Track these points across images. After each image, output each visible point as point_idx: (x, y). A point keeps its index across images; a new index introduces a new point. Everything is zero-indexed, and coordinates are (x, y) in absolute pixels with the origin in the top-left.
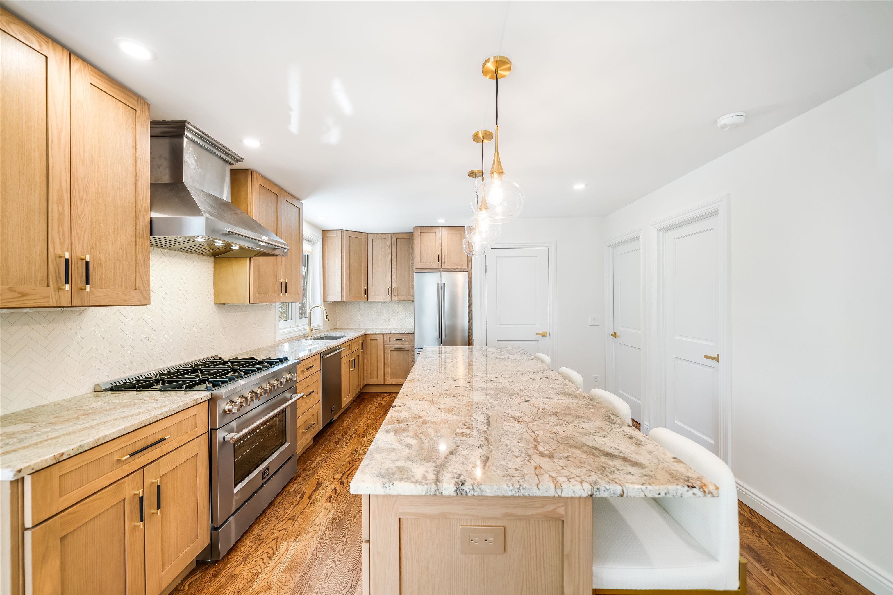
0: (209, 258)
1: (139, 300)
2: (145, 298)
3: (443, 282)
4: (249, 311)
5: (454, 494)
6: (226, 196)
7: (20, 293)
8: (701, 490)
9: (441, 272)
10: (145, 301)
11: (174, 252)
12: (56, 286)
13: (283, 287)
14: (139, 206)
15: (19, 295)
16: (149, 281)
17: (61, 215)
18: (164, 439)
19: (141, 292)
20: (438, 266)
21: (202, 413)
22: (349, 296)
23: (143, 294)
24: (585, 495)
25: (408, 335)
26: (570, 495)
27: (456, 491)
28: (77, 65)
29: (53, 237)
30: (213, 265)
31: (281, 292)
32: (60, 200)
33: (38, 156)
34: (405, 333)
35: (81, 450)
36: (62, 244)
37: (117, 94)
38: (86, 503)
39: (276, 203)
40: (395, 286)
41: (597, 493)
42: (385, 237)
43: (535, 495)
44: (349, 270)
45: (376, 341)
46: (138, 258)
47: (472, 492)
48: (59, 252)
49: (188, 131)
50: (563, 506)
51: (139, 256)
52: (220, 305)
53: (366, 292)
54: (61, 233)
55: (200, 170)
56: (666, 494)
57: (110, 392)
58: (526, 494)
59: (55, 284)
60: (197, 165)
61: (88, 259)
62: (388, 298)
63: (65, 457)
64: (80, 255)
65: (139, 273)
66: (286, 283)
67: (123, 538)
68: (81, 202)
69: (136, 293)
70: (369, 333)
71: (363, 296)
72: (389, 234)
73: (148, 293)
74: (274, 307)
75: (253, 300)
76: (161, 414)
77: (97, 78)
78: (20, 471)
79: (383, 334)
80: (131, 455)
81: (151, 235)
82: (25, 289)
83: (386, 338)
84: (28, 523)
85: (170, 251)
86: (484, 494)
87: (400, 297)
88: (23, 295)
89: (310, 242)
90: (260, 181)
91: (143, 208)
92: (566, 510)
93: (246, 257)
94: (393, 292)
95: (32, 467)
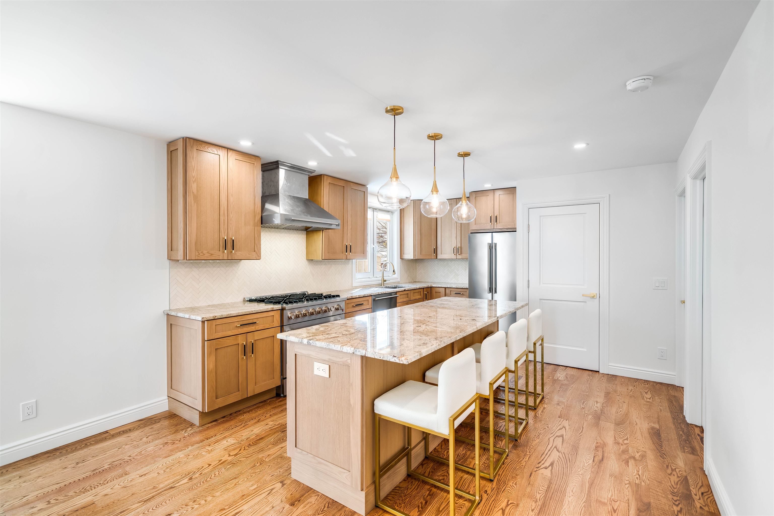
0: (303, 232)
1: (255, 257)
2: (258, 256)
3: (494, 242)
4: (331, 265)
5: (307, 343)
6: (305, 195)
7: (211, 254)
8: (398, 359)
9: (492, 232)
10: (258, 258)
11: (282, 230)
12: (222, 251)
13: (348, 249)
14: (256, 210)
15: (210, 255)
16: (260, 248)
17: (224, 220)
18: (256, 323)
19: (256, 253)
20: (491, 227)
21: (277, 315)
22: (420, 255)
23: (257, 254)
24: (351, 352)
25: (466, 289)
26: (346, 351)
27: (307, 342)
28: (230, 153)
29: (221, 230)
30: (305, 236)
31: (347, 252)
32: (224, 214)
33: (217, 197)
34: (463, 288)
35: (222, 317)
36: (224, 233)
37: (246, 160)
38: (224, 339)
39: (343, 192)
40: (460, 246)
41: (356, 352)
42: (451, 202)
43: (333, 349)
44: (420, 233)
45: (439, 294)
46: (255, 236)
47: (312, 344)
48: (223, 236)
49: (281, 165)
50: (350, 359)
51: (256, 235)
52: (310, 260)
53: (435, 251)
54: (224, 228)
55: (289, 184)
56: (383, 358)
57: (249, 302)
58: (330, 348)
59: (222, 250)
60: (287, 182)
61: (233, 239)
62: (453, 257)
63: (217, 318)
64: (231, 237)
65: (256, 244)
66: (351, 246)
67: (238, 361)
68: (231, 214)
69: (254, 254)
70: (434, 286)
71: (433, 255)
72: (454, 200)
73: (260, 253)
74: (351, 262)
75: (324, 257)
76: (254, 311)
77: (238, 156)
78: (203, 318)
79: (445, 288)
80: (241, 325)
81: (262, 224)
82: (212, 252)
83: (447, 290)
84: (206, 339)
85: (280, 230)
86: (316, 345)
87: (463, 256)
88: (212, 255)
89: (389, 212)
90: (329, 180)
91: (258, 212)
92: (351, 361)
93: (320, 230)
94: (458, 251)
95: (207, 318)
